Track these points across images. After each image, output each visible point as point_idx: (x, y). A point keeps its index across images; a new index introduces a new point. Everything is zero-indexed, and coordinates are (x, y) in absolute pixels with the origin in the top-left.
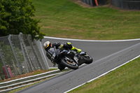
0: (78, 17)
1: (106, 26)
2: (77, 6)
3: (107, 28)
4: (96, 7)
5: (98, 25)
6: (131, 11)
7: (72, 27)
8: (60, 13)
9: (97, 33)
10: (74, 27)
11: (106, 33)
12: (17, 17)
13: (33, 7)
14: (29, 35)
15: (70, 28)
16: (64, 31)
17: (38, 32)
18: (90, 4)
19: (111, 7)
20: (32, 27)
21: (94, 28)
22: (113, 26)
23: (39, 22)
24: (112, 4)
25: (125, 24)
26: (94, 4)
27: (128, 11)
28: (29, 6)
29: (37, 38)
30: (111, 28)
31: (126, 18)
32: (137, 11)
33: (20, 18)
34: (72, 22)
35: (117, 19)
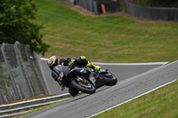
0: (76, 30)
1: (119, 42)
2: (74, 13)
3: (120, 47)
4: (102, 16)
5: (105, 41)
6: (154, 22)
7: (67, 43)
8: (50, 24)
9: (105, 52)
10: (71, 43)
11: (119, 53)
12: (12, 20)
13: (33, 6)
14: (28, 46)
15: (64, 45)
16: (57, 49)
17: (40, 42)
18: (93, 11)
19: (125, 15)
20: (32, 34)
21: (100, 45)
22: (128, 43)
23: (41, 27)
24: (126, 12)
25: (147, 40)
26: (100, 11)
27: (151, 22)
28: (28, 5)
29: (39, 51)
30: (126, 46)
31: (147, 32)
32: (164, 23)
33: (16, 20)
34: (67, 37)
35: (134, 33)
